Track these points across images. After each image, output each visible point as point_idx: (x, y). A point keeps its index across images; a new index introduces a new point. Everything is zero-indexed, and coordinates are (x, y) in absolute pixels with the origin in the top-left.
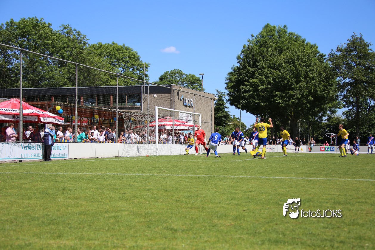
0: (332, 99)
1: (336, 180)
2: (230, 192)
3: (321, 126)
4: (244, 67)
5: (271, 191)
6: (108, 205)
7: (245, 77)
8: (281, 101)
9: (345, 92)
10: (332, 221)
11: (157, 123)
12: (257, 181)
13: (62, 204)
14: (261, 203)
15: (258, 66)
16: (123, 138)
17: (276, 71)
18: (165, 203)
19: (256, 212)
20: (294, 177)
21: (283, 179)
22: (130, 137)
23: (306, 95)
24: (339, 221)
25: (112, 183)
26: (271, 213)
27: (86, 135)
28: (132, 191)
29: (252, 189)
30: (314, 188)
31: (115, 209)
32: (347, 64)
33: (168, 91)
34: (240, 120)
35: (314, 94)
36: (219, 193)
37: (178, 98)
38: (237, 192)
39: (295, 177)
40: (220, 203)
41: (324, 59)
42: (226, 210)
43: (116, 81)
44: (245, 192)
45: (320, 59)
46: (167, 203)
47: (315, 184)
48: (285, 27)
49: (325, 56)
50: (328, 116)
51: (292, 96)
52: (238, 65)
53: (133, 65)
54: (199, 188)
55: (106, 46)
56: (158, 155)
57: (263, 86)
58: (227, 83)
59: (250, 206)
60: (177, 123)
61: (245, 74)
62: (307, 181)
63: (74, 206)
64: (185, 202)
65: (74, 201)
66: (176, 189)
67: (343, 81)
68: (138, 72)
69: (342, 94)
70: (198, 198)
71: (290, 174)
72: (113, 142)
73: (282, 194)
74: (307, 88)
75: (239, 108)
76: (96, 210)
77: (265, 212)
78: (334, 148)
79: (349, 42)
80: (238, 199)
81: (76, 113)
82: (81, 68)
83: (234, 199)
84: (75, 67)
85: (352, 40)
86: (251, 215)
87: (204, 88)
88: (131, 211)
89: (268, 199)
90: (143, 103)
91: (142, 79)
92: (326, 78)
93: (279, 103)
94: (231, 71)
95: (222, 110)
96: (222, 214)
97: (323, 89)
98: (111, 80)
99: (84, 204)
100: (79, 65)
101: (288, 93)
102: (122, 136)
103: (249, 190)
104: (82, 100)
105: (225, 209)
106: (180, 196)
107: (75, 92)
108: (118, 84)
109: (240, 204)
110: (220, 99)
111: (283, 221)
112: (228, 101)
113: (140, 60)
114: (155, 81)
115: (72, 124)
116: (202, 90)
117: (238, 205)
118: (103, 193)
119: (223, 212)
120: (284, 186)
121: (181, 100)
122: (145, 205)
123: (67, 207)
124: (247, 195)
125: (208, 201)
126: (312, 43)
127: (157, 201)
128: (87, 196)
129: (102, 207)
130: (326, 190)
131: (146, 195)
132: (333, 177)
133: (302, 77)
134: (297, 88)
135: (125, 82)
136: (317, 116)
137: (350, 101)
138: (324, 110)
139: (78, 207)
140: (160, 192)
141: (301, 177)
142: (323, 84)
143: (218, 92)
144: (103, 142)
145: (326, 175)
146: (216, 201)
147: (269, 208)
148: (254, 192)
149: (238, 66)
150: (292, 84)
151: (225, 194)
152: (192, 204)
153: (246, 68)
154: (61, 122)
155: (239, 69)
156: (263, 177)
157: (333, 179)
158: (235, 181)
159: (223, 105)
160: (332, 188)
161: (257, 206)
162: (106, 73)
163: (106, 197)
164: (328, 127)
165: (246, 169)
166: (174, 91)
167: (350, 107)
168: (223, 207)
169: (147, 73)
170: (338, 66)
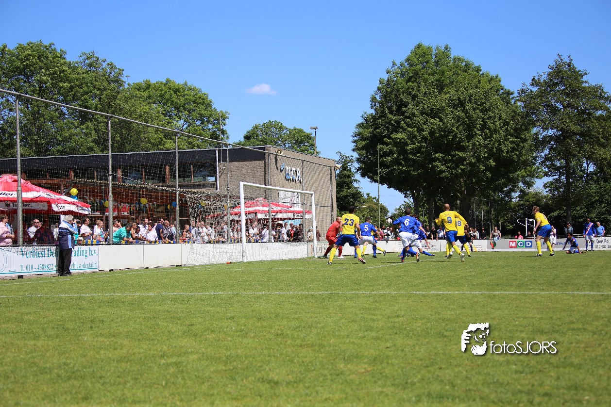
0: (526, 164)
1: (536, 294)
2: (364, 318)
3: (510, 208)
4: (383, 115)
5: (431, 315)
6: (166, 346)
7: (384, 130)
8: (443, 168)
9: (546, 152)
10: (529, 361)
11: (243, 209)
12: (408, 300)
13: (90, 346)
14: (415, 335)
15: (405, 112)
16: (188, 235)
17: (435, 120)
18: (258, 339)
19: (407, 350)
20: (467, 291)
21: (450, 295)
22: (200, 233)
23: (484, 157)
24: (542, 361)
25: (171, 308)
26: (431, 351)
27: (128, 232)
28: (204, 321)
29: (399, 313)
30: (499, 309)
31: (176, 351)
32: (550, 106)
33: (260, 156)
34: (378, 200)
35: (496, 155)
36: (346, 321)
37: (277, 168)
38: (375, 317)
39: (471, 291)
40: (348, 336)
41: (512, 99)
42: (359, 348)
43: (175, 142)
44: (388, 318)
45: (505, 98)
46: (262, 339)
47: (502, 302)
48: (447, 48)
49: (512, 94)
50: (521, 191)
51: (462, 160)
52: (373, 111)
53: (201, 115)
54: (314, 313)
55: (158, 85)
56: (245, 261)
57: (414, 144)
58: (355, 142)
59: (397, 340)
60: (275, 208)
61: (385, 125)
62: (489, 296)
63: (110, 348)
64: (290, 336)
65: (109, 340)
66: (277, 316)
67: (544, 134)
68: (210, 126)
69: (543, 154)
70: (312, 329)
71: (461, 286)
72: (172, 242)
73: (448, 320)
74: (486, 146)
75: (376, 181)
76: (145, 352)
77: (422, 350)
78: (531, 242)
79: (551, 70)
80: (378, 329)
81: (111, 195)
82: (115, 122)
83: (370, 329)
84: (106, 120)
85: (556, 68)
86: (398, 354)
87: (318, 150)
88: (203, 353)
89: (426, 328)
90: (219, 177)
91: (216, 138)
92: (516, 130)
93: (442, 172)
94: (361, 121)
95: (348, 186)
96: (352, 354)
97: (511, 147)
98: (166, 140)
99: (125, 344)
100: (112, 117)
101: (455, 155)
102: (187, 232)
103: (395, 314)
104: (119, 174)
105: (356, 346)
106: (283, 326)
107: (108, 162)
108: (178, 146)
109: (382, 337)
110: (344, 168)
111: (450, 362)
112: (358, 170)
113: (213, 107)
114: (237, 141)
115: (104, 214)
116: (315, 153)
117: (377, 338)
118: (157, 326)
119: (354, 351)
120: (452, 306)
121: (281, 171)
122: (226, 342)
123: (98, 350)
124: (392, 322)
125: (329, 334)
126: (493, 74)
127: (245, 336)
128: (130, 330)
129: (155, 348)
130: (520, 311)
131: (227, 327)
132: (532, 289)
133: (477, 129)
134: (469, 146)
135: (190, 143)
136: (502, 192)
137: (554, 165)
138: (514, 182)
139: (116, 349)
140: (251, 322)
141: (480, 291)
142: (512, 139)
143: (342, 156)
144: (155, 242)
145: (519, 287)
146: (342, 333)
147: (427, 343)
148: (403, 316)
149: (372, 114)
150: (461, 141)
151: (355, 321)
152: (303, 340)
153: (386, 116)
154: (87, 211)
155: (374, 117)
156: (418, 293)
157: (531, 293)
158: (371, 300)
159: (349, 177)
160: (530, 307)
161: (408, 339)
162: (157, 130)
163: (162, 332)
164: (521, 209)
165: (389, 281)
166: (269, 156)
167: (555, 175)
168: (353, 342)
169: (225, 128)
170: (534, 110)
